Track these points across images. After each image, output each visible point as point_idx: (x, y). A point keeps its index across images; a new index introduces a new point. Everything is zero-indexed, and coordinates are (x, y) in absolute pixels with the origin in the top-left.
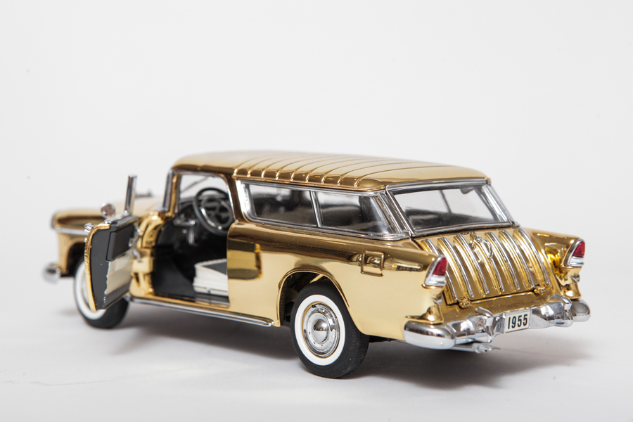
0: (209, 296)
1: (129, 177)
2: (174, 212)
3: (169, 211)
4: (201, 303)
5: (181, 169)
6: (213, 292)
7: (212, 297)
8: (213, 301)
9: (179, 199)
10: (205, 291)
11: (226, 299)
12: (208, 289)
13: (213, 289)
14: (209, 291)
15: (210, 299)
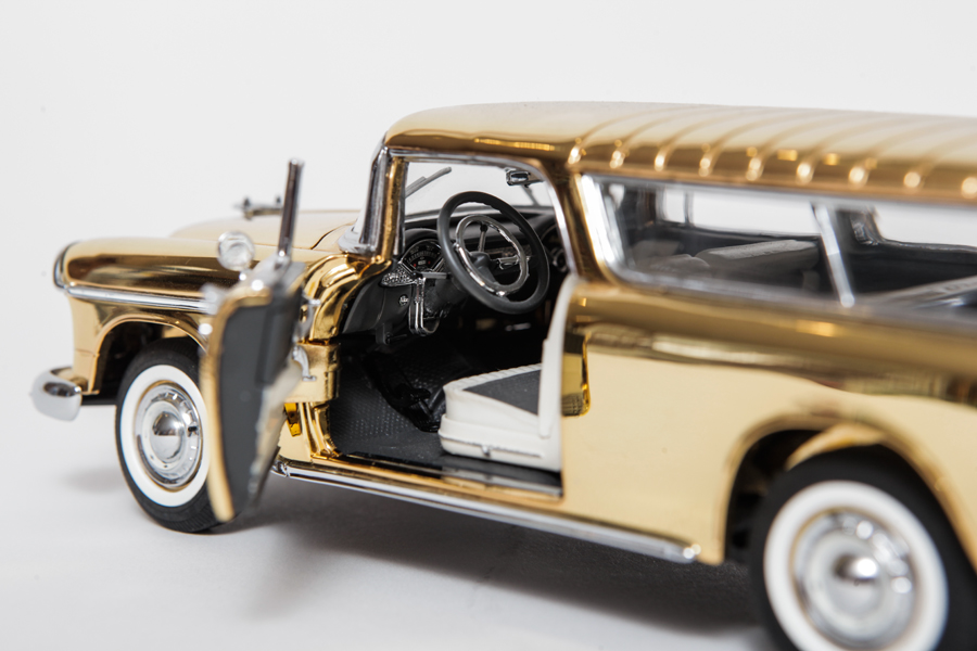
0: (487, 466)
1: (291, 165)
2: (391, 255)
3: (379, 251)
4: (460, 481)
5: (405, 146)
6: (495, 456)
7: (497, 469)
8: (496, 480)
9: (403, 216)
10: (477, 453)
11: (554, 478)
12: (485, 449)
13: (498, 450)
14: (487, 454)
15: (489, 474)
